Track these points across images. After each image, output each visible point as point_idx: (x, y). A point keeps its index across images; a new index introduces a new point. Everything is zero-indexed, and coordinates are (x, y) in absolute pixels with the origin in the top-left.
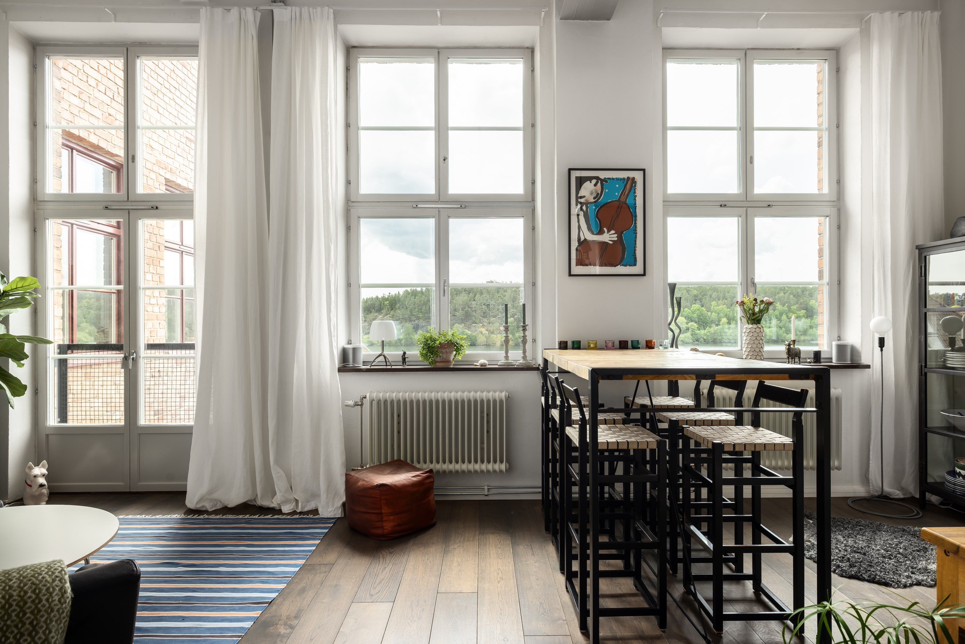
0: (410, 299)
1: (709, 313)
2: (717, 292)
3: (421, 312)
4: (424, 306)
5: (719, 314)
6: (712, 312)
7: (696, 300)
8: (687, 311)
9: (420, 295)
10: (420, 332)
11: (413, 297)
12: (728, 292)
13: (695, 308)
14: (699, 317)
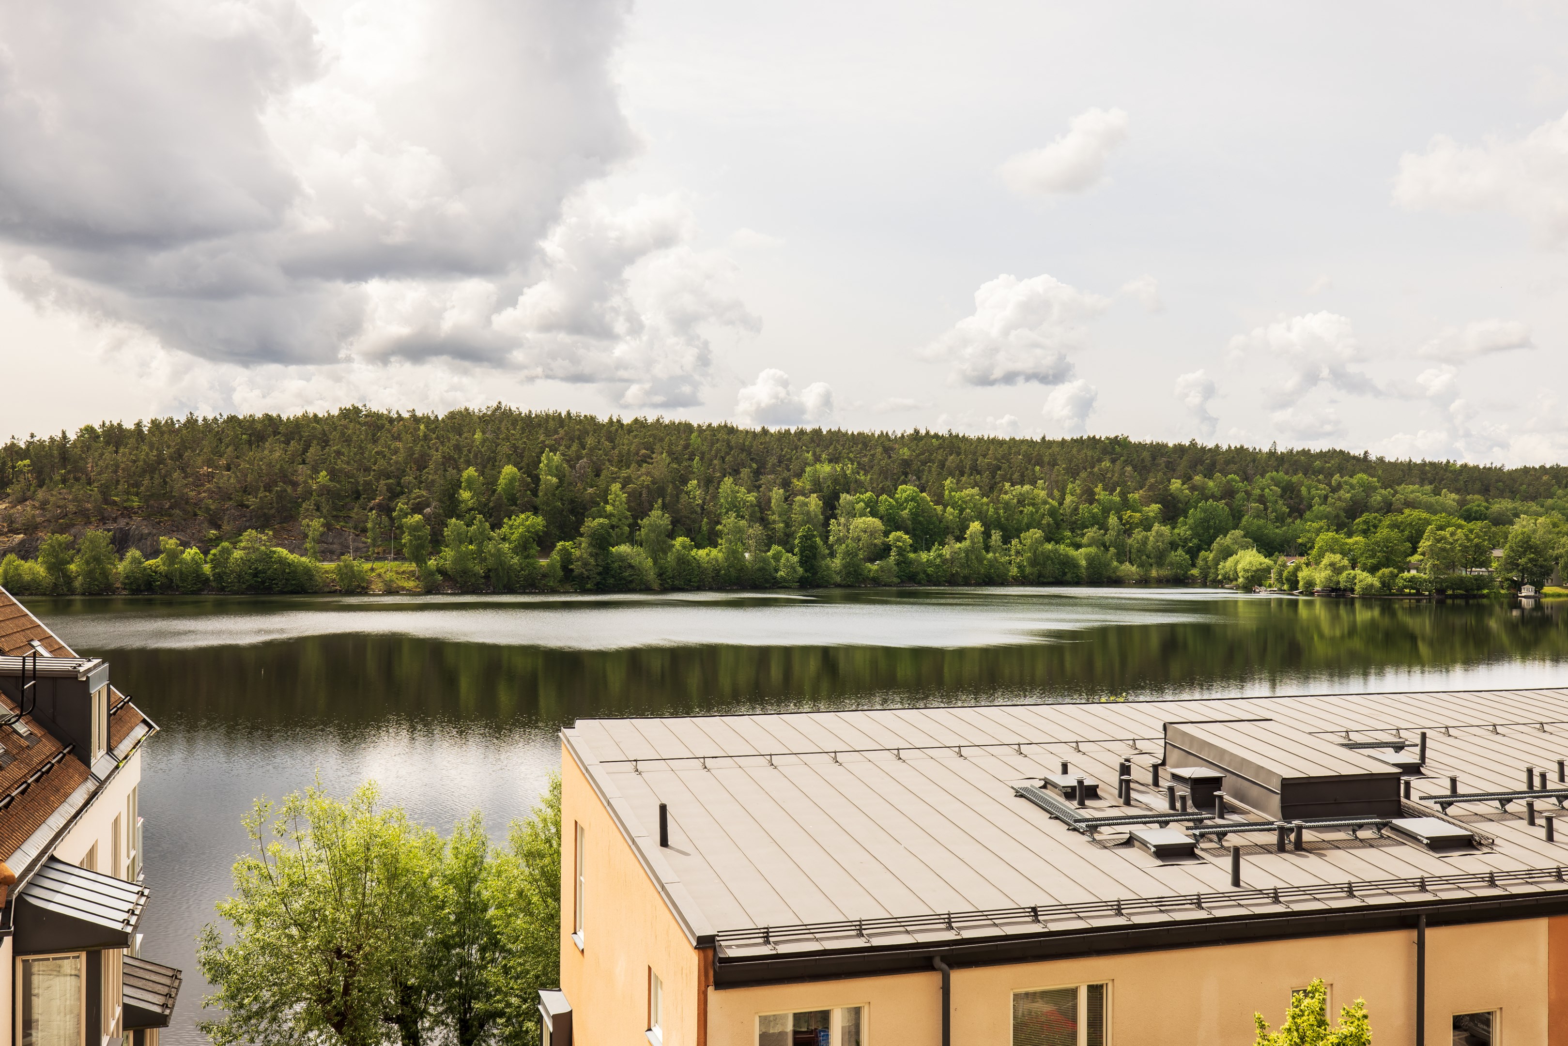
0: (102, 454)
1: (939, 508)
2: (958, 454)
3: (137, 494)
4: (148, 477)
5: (962, 511)
6: (945, 507)
7: (906, 474)
8: (886, 500)
9: (132, 441)
10: (133, 553)
11: (111, 448)
12: (984, 456)
13: (905, 495)
14: (915, 515)
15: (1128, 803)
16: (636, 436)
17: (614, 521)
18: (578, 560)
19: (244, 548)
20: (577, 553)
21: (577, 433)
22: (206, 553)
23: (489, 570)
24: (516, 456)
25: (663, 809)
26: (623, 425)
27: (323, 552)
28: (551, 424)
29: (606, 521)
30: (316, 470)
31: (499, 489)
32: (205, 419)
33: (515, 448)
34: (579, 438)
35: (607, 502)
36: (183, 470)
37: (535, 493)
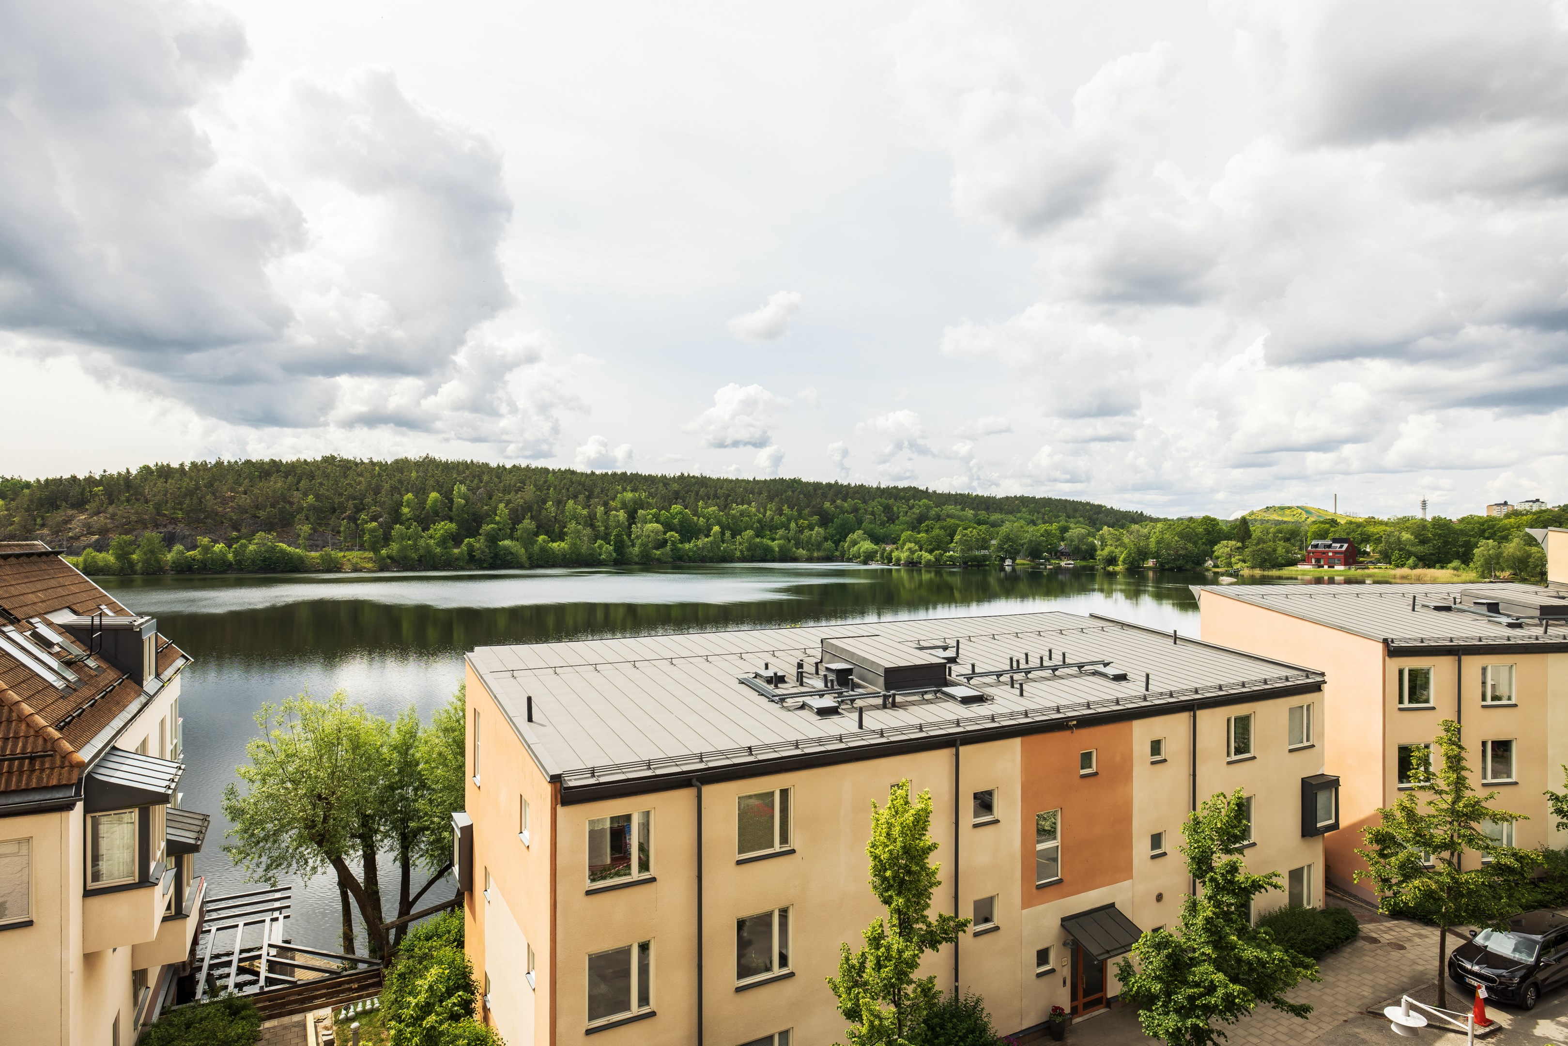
0: (155, 484)
1: (695, 518)
2: (706, 487)
3: (181, 509)
4: (188, 498)
5: (708, 520)
6: (699, 518)
7: (677, 499)
8: (664, 513)
9: (177, 475)
10: (178, 547)
11: (162, 480)
12: (721, 488)
13: (676, 511)
14: (681, 523)
15: (802, 684)
16: (514, 475)
17: (501, 526)
18: (478, 549)
19: (256, 544)
20: (477, 545)
21: (477, 473)
22: (230, 547)
23: (421, 556)
24: (438, 488)
25: (529, 699)
26: (506, 468)
27: (311, 546)
28: (461, 468)
29: (496, 526)
30: (306, 495)
31: (427, 507)
32: (229, 462)
33: (438, 482)
34: (479, 476)
35: (496, 515)
36: (213, 494)
37: (450, 509)
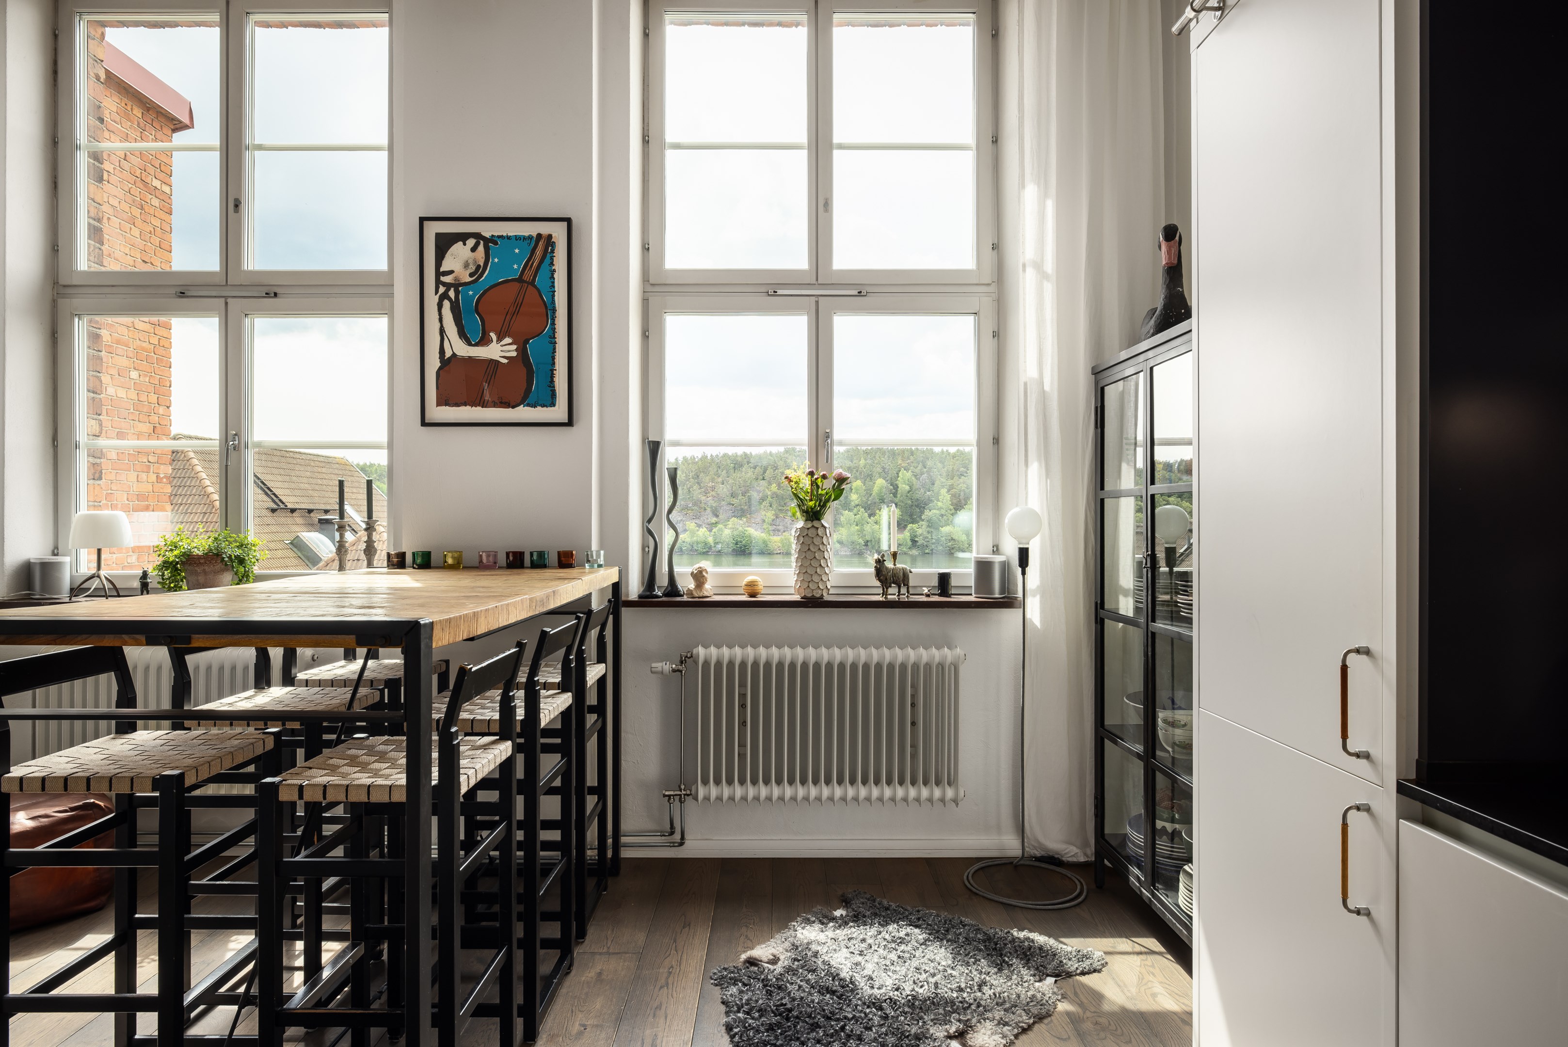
16: (957, 460)
17: (943, 512)
18: (921, 535)
19: (731, 528)
20: (920, 531)
21: (922, 459)
22: (710, 531)
23: (868, 541)
24: (884, 473)
26: (950, 453)
27: (774, 530)
28: (906, 454)
29: (937, 512)
30: (770, 484)
31: (874, 493)
32: (711, 456)
33: (884, 468)
34: (922, 462)
35: (938, 500)
36: (699, 483)
37: (895, 495)
